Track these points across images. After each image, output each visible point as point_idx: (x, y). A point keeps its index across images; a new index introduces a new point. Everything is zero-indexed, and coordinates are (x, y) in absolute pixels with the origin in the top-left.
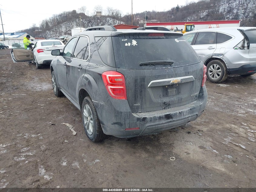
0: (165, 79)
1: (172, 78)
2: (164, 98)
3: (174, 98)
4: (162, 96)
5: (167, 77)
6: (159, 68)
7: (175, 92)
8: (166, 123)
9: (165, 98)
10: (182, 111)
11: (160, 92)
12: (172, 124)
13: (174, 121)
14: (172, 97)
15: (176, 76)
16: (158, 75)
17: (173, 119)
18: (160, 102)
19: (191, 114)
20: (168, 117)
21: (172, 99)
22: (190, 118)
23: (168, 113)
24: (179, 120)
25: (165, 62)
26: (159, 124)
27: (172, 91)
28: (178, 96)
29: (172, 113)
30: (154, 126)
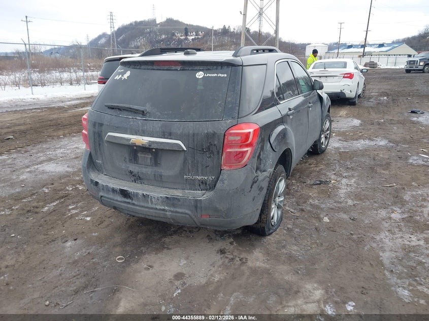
0: (125, 134)
1: (136, 135)
2: (131, 164)
3: (147, 169)
4: (127, 160)
5: (128, 132)
6: (124, 115)
7: (149, 161)
8: (121, 202)
9: (134, 165)
10: (148, 194)
11: (126, 153)
12: (131, 208)
13: (134, 204)
14: (145, 168)
15: (144, 133)
16: (117, 126)
17: (134, 202)
18: (124, 167)
19: (170, 207)
20: (124, 193)
21: (144, 170)
22: (170, 213)
23: (125, 188)
24: (142, 207)
25: (131, 108)
26: (113, 200)
27: (144, 157)
28: (155, 169)
29: (130, 190)
30: (109, 200)
